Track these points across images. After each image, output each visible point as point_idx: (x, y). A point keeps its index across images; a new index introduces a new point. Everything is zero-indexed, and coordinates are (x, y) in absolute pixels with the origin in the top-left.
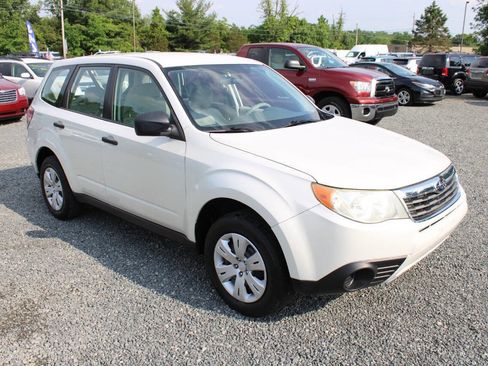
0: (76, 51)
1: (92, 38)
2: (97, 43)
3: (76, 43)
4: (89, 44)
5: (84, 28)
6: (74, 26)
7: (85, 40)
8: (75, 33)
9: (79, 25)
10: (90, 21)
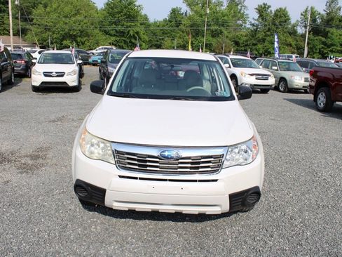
0: (315, 55)
1: (329, 47)
2: (332, 51)
3: (316, 49)
4: (325, 51)
5: (324, 39)
6: (317, 38)
7: (323, 48)
8: (316, 43)
9: (320, 37)
10: (329, 35)
